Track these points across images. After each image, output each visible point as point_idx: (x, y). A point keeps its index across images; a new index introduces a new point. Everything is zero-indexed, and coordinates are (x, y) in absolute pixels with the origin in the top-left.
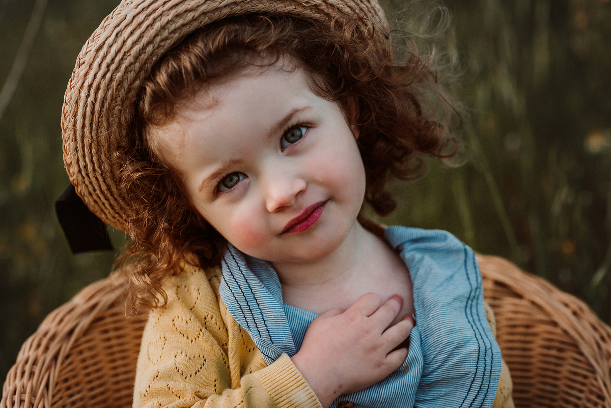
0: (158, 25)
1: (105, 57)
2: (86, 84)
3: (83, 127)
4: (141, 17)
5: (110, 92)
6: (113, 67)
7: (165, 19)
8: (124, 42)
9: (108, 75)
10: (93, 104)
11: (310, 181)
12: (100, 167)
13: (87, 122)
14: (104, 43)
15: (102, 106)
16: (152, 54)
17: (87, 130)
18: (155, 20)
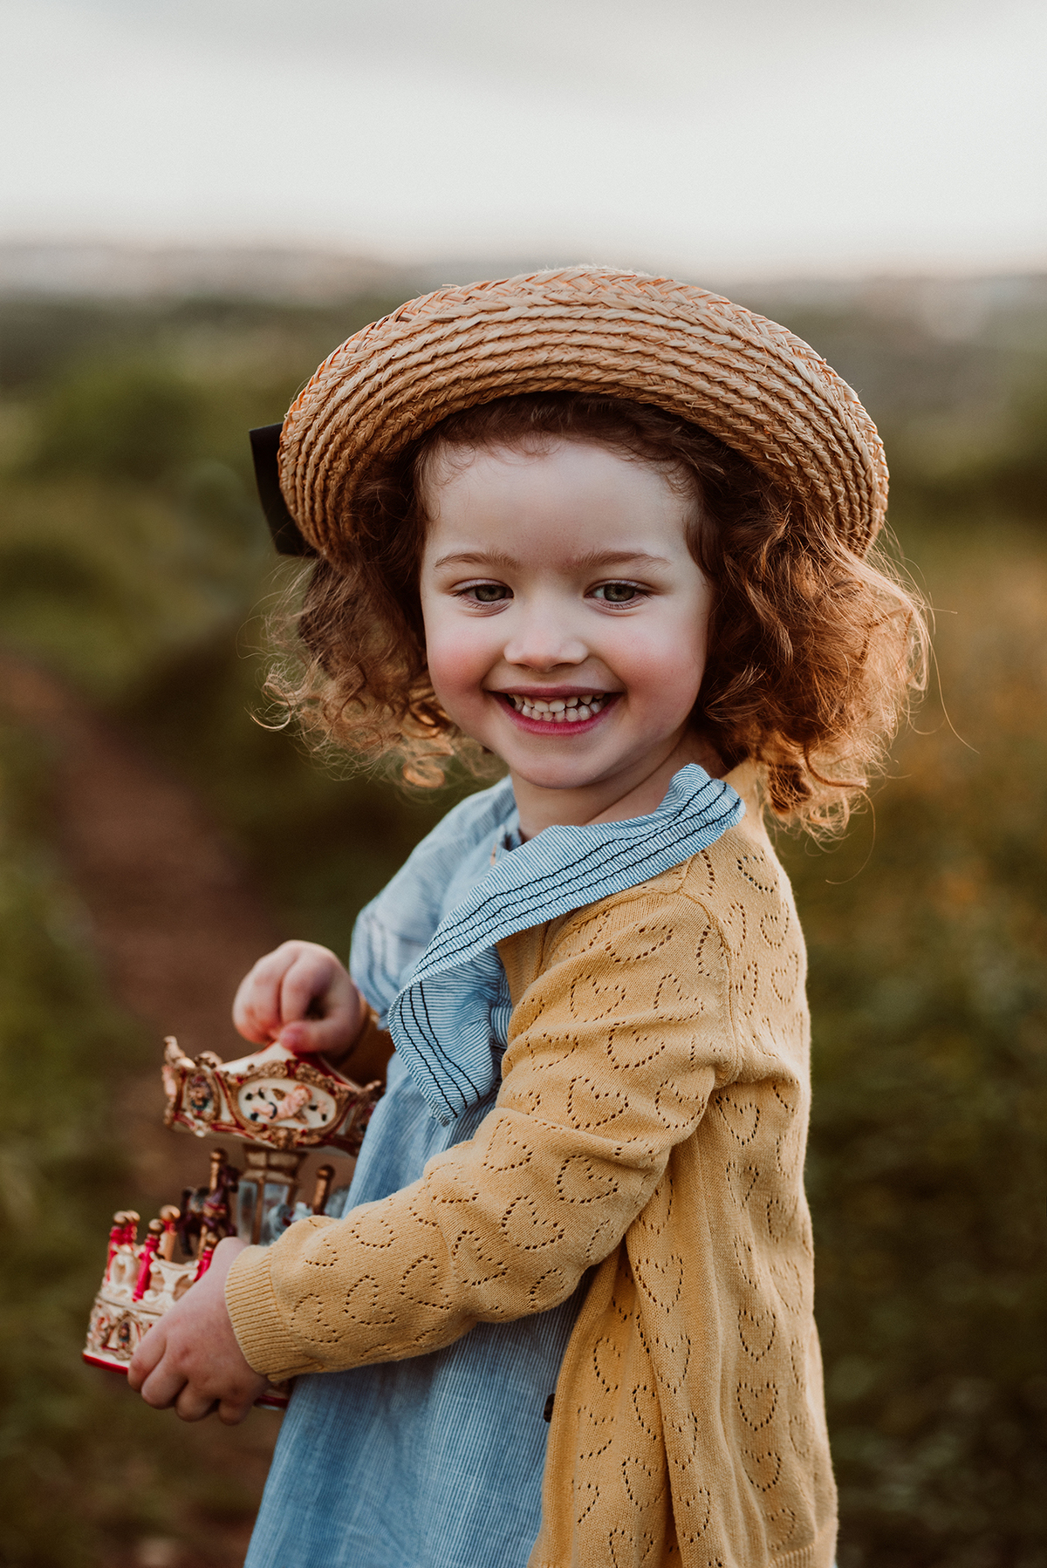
0: (541, 356)
1: (439, 340)
2: (388, 355)
3: (347, 399)
4: (529, 327)
5: (411, 391)
6: (440, 363)
7: (557, 355)
8: (481, 343)
9: (426, 369)
10: (380, 387)
11: (594, 657)
12: (331, 462)
13: (356, 399)
14: (452, 320)
15: (389, 398)
16: (506, 386)
17: (347, 408)
18: (543, 345)
